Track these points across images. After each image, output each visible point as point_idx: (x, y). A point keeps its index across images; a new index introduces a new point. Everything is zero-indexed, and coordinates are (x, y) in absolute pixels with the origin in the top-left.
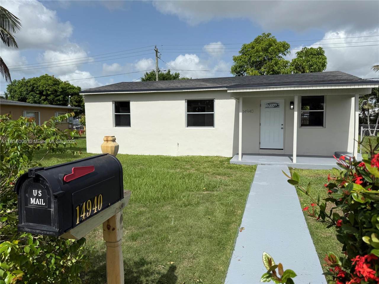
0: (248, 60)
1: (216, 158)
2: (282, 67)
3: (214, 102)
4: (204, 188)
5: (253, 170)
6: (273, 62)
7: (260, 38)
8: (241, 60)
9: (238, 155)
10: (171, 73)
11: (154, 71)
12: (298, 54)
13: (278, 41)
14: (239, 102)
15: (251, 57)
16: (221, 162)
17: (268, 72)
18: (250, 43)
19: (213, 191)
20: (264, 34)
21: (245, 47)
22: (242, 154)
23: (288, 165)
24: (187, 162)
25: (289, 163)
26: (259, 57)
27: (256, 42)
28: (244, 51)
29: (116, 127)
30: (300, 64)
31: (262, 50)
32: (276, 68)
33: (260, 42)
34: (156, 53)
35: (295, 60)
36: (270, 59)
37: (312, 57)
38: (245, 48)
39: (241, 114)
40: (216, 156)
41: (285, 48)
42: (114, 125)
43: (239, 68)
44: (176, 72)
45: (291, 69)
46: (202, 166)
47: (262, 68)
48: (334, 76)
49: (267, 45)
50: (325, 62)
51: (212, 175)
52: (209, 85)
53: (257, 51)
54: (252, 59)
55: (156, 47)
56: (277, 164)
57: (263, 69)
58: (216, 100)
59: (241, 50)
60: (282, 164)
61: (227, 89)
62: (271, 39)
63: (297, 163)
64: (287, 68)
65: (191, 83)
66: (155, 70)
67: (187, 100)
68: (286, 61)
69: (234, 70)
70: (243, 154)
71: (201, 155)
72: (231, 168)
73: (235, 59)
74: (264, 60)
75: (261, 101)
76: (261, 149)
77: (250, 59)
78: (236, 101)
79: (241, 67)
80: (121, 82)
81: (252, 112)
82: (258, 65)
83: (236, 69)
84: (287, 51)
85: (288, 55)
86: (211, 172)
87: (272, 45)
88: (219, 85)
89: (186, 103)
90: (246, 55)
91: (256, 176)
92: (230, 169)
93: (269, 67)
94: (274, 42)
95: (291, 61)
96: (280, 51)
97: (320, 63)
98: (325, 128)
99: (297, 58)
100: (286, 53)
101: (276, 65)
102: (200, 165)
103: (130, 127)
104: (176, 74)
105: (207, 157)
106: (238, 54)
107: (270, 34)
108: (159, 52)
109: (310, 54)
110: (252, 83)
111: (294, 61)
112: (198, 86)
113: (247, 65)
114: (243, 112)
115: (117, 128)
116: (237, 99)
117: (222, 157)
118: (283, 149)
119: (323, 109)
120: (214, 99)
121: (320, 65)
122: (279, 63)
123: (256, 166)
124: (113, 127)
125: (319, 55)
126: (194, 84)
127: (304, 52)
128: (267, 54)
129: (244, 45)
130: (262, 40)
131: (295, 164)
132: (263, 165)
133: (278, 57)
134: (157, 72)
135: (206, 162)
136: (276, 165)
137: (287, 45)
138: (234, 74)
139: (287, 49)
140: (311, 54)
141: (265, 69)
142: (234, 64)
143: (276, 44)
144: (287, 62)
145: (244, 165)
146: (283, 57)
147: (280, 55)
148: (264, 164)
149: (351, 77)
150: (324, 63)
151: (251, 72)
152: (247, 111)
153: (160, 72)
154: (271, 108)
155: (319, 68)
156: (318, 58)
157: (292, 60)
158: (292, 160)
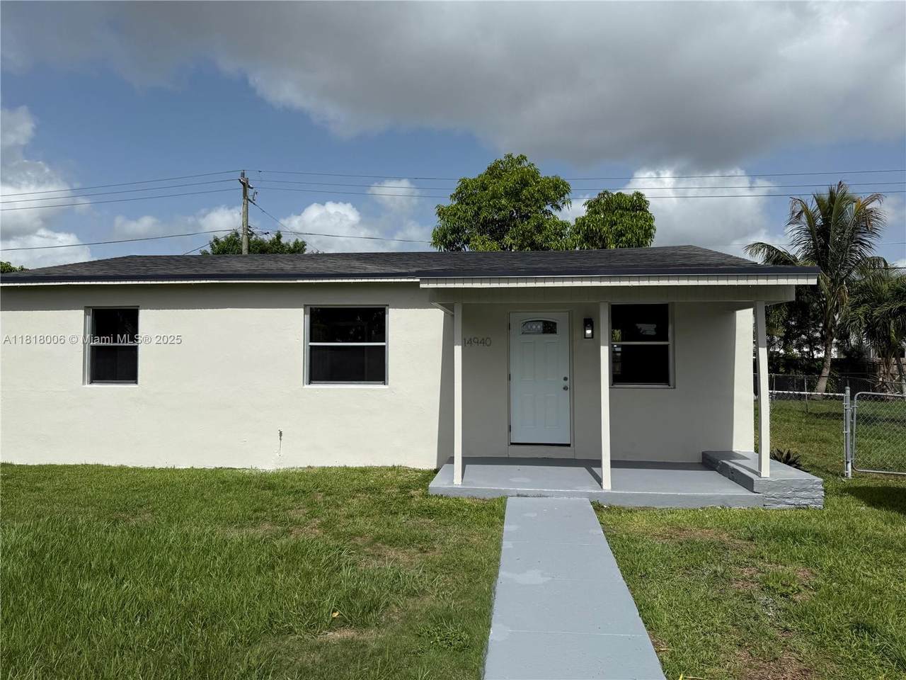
0: (474, 216)
1: (389, 474)
2: (553, 237)
3: (386, 316)
4: (336, 615)
5: (497, 519)
6: (533, 223)
7: (501, 166)
8: (455, 214)
9: (453, 463)
10: (283, 241)
11: (237, 234)
12: (589, 207)
13: (542, 175)
14: (453, 316)
15: (480, 208)
16: (404, 488)
17: (521, 247)
18: (476, 177)
19: (365, 625)
20: (509, 156)
21: (465, 185)
22: (463, 458)
23: (590, 495)
24: (298, 493)
25: (592, 489)
26: (500, 209)
27: (490, 175)
28: (463, 195)
29: (91, 382)
30: (596, 230)
31: (507, 193)
32: (539, 238)
33: (500, 174)
34: (242, 190)
35: (583, 219)
36: (524, 216)
37: (622, 216)
38: (466, 187)
39: (458, 350)
40: (390, 465)
41: (558, 192)
42: (87, 378)
43: (452, 234)
44: (297, 240)
45: (574, 240)
46: (344, 511)
47: (507, 237)
48: (685, 256)
49: (518, 183)
50: (651, 227)
51: (370, 545)
52: (371, 268)
53: (495, 196)
54: (484, 214)
55: (243, 175)
56: (560, 494)
57: (508, 239)
58: (390, 310)
59: (455, 193)
60: (573, 495)
61: (418, 280)
62: (526, 169)
63: (612, 489)
64: (564, 237)
65: (323, 262)
66: (240, 231)
67: (311, 309)
68: (562, 222)
69: (440, 237)
70: (466, 461)
71: (347, 466)
72: (430, 513)
73: (442, 213)
74: (512, 218)
75: (511, 314)
76: (512, 444)
77: (477, 214)
78: (445, 313)
79: (455, 231)
80: (125, 256)
81: (488, 343)
82: (496, 229)
83: (445, 236)
84: (562, 198)
85: (565, 208)
86: (370, 531)
87: (528, 183)
88: (398, 270)
89: (308, 317)
90: (467, 204)
91: (506, 545)
92: (429, 518)
93: (523, 235)
94: (533, 177)
95: (573, 223)
96: (547, 199)
97: (641, 228)
98: (674, 388)
99: (589, 216)
100: (560, 204)
101: (540, 232)
102: (338, 506)
103: (136, 383)
104: (296, 243)
105: (364, 471)
106: (448, 203)
107: (525, 158)
108: (252, 188)
109: (617, 208)
110: (485, 267)
111: (581, 223)
112: (342, 271)
113: (471, 227)
114: (465, 345)
115: (95, 386)
116: (449, 309)
117: (406, 470)
118: (569, 445)
119: (667, 339)
120: (387, 308)
121: (641, 233)
122: (546, 227)
123: (502, 500)
124: (84, 383)
125: (637, 210)
126: (331, 266)
127: (603, 201)
128: (517, 204)
129: (463, 181)
130: (506, 171)
131: (608, 494)
132: (522, 496)
133: (543, 212)
134: (245, 237)
135: (358, 491)
136: (558, 496)
137: (563, 184)
138: (440, 247)
139: (563, 195)
140: (619, 207)
141: (513, 238)
142: (439, 224)
143: (538, 182)
144: (564, 225)
145: (468, 498)
146: (556, 213)
147: (548, 208)
148: (525, 494)
149: (728, 259)
150: (649, 229)
151: (481, 244)
152: (476, 340)
153: (254, 237)
154: (534, 333)
155: (638, 240)
156: (635, 216)
157: (576, 219)
158: (600, 481)
